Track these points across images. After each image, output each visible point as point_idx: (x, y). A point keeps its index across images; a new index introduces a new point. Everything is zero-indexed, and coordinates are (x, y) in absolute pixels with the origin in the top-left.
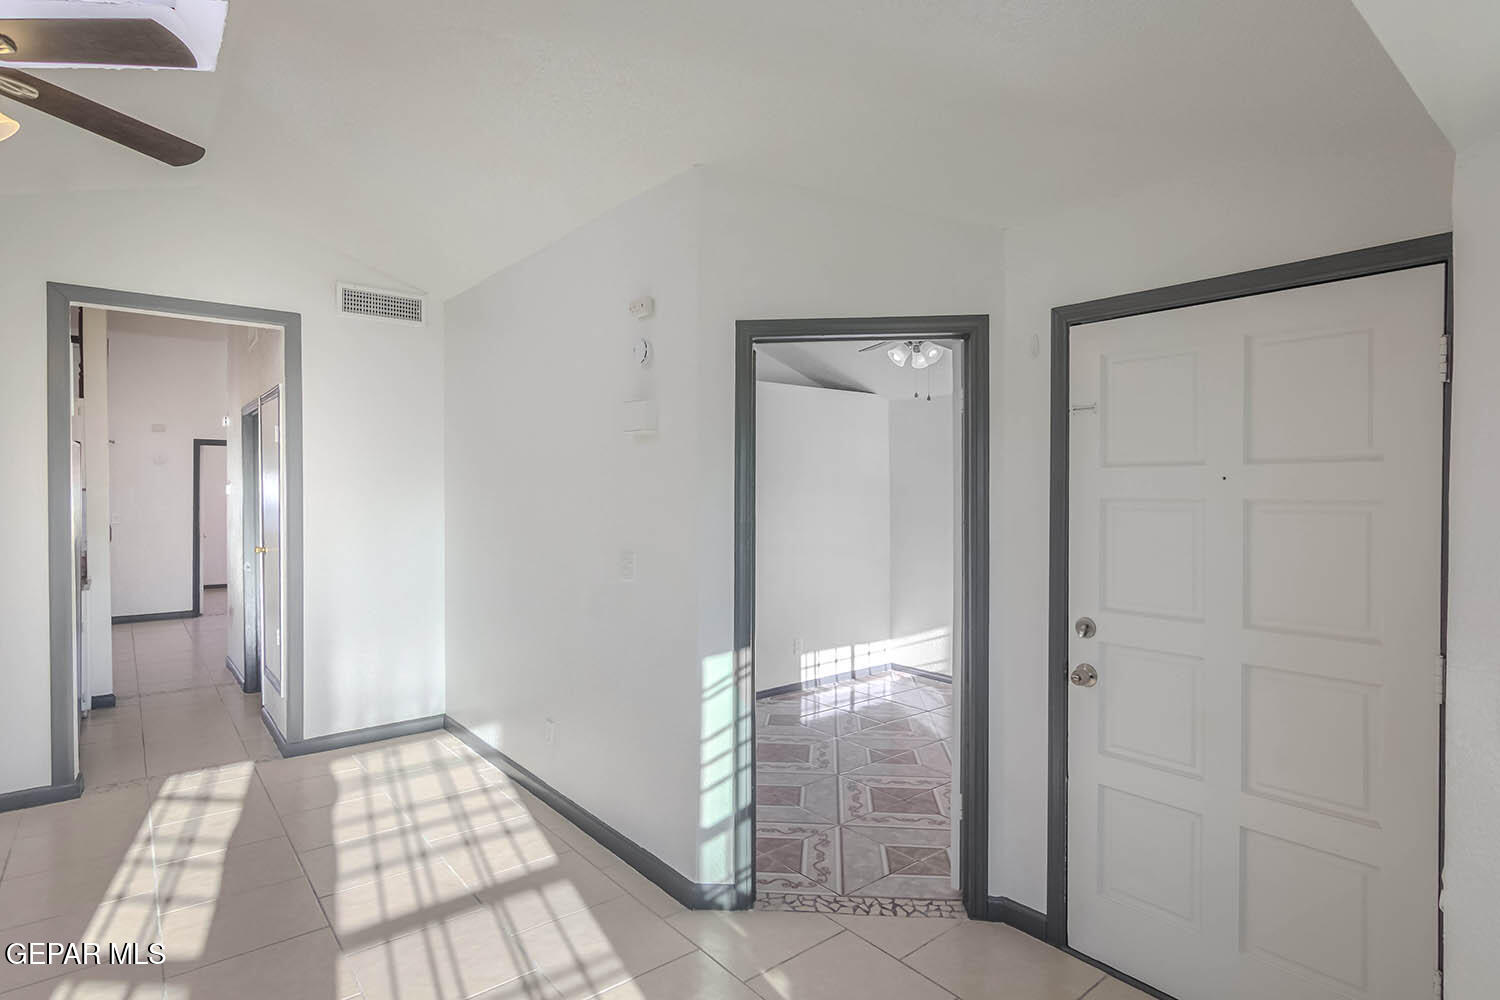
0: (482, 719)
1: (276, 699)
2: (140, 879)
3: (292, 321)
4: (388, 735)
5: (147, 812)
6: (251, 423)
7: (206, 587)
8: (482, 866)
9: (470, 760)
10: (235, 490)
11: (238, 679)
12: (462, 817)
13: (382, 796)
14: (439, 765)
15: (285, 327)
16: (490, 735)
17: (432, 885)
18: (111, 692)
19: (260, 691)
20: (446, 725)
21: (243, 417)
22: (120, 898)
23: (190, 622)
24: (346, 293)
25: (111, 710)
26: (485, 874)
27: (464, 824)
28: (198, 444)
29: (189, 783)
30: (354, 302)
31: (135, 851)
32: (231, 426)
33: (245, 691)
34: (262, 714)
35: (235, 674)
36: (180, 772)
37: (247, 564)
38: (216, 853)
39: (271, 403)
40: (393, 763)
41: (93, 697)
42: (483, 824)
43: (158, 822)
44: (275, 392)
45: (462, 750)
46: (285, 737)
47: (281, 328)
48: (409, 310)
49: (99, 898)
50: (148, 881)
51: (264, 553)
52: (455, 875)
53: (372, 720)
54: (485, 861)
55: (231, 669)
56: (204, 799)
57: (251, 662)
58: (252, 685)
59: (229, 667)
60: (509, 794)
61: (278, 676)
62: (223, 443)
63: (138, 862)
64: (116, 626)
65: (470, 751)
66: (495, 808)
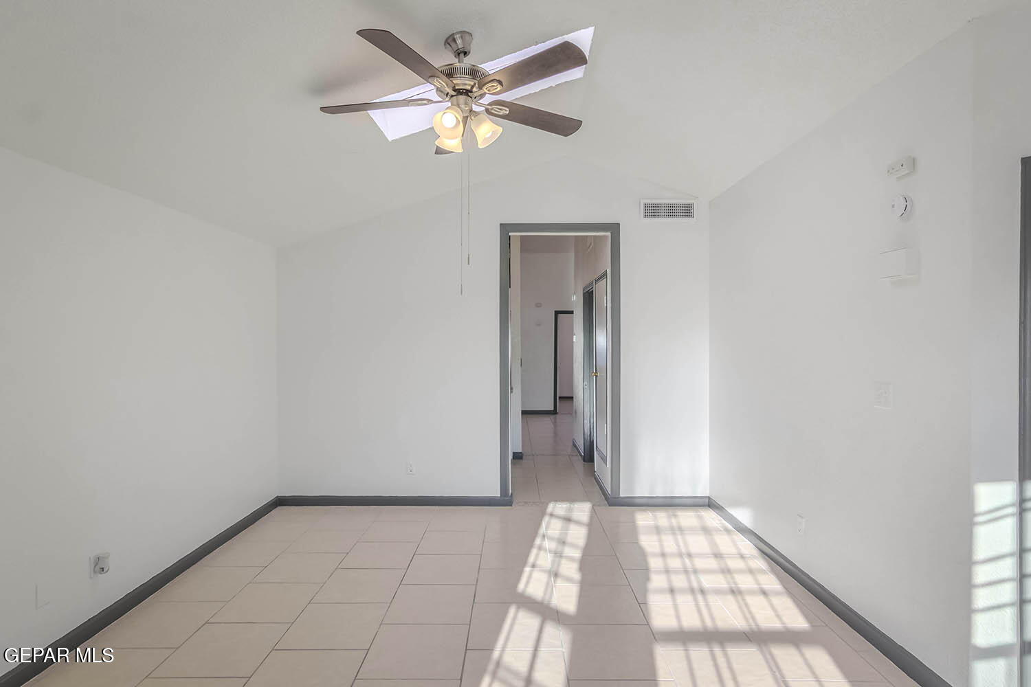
0: (737, 503)
1: (603, 468)
2: (541, 557)
3: (614, 228)
4: (670, 504)
5: (541, 520)
6: (589, 298)
7: (560, 398)
8: (748, 616)
9: (727, 530)
10: (578, 339)
11: (579, 452)
12: (727, 571)
13: (670, 544)
14: (706, 530)
15: (611, 233)
16: (744, 516)
17: (712, 618)
18: (520, 451)
19: (593, 462)
20: (710, 504)
21: (584, 294)
22: (533, 566)
23: (552, 417)
24: (646, 206)
25: (521, 461)
26: (751, 621)
27: (729, 576)
28: (557, 313)
29: (559, 508)
30: (652, 210)
31: (538, 541)
32: (576, 301)
33: (584, 461)
34: (595, 475)
35: (578, 449)
36: (556, 501)
37: (586, 383)
38: (577, 554)
39: (602, 283)
40: (674, 521)
41: (514, 453)
42: (745, 582)
43: (547, 528)
44: (605, 274)
45: (723, 524)
46: (610, 493)
47: (609, 234)
48: (686, 211)
49: (524, 564)
50: (545, 560)
51: (596, 376)
52: (728, 615)
53: (659, 492)
54: (750, 613)
55: (576, 447)
56: (568, 520)
57: (588, 444)
58: (589, 458)
59: (574, 445)
60: (760, 563)
61: (605, 454)
62: (572, 312)
63: (540, 548)
64: (525, 416)
65: (730, 527)
66: (751, 571)
